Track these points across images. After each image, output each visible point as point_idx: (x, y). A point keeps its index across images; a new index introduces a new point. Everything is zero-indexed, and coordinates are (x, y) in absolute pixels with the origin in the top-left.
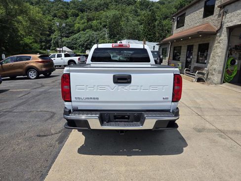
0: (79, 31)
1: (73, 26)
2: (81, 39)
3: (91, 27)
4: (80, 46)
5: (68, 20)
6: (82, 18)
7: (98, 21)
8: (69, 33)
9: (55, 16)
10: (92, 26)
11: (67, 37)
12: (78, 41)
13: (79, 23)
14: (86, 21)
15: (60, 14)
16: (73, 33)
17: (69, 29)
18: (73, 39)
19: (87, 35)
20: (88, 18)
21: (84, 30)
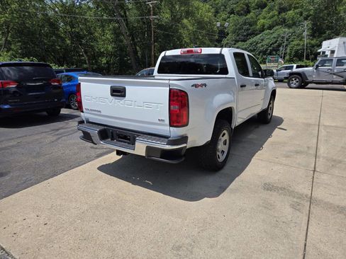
0: (262, 30)
1: (255, 23)
2: (264, 43)
3: (283, 22)
4: (260, 52)
5: (249, 16)
6: (271, 9)
7: (297, 11)
8: (248, 35)
9: (232, 12)
10: (284, 19)
11: (244, 41)
12: (258, 45)
13: (264, 18)
14: (276, 13)
15: (239, 9)
16: (254, 34)
17: (248, 30)
18: (251, 44)
19: (275, 35)
20: (280, 9)
21: (270, 28)
